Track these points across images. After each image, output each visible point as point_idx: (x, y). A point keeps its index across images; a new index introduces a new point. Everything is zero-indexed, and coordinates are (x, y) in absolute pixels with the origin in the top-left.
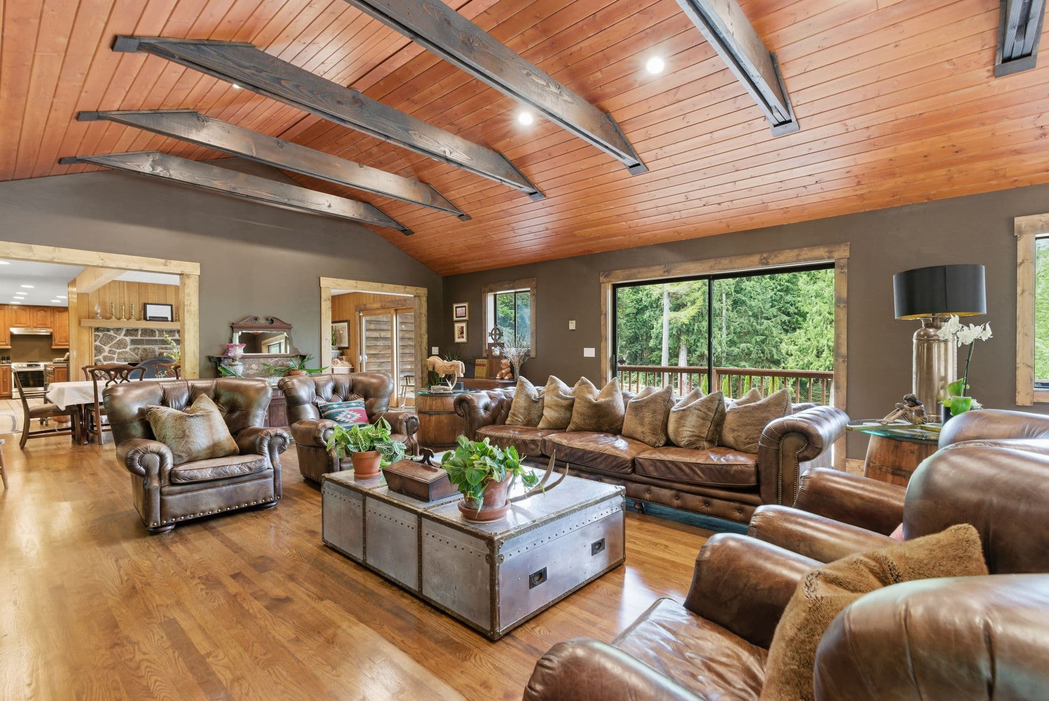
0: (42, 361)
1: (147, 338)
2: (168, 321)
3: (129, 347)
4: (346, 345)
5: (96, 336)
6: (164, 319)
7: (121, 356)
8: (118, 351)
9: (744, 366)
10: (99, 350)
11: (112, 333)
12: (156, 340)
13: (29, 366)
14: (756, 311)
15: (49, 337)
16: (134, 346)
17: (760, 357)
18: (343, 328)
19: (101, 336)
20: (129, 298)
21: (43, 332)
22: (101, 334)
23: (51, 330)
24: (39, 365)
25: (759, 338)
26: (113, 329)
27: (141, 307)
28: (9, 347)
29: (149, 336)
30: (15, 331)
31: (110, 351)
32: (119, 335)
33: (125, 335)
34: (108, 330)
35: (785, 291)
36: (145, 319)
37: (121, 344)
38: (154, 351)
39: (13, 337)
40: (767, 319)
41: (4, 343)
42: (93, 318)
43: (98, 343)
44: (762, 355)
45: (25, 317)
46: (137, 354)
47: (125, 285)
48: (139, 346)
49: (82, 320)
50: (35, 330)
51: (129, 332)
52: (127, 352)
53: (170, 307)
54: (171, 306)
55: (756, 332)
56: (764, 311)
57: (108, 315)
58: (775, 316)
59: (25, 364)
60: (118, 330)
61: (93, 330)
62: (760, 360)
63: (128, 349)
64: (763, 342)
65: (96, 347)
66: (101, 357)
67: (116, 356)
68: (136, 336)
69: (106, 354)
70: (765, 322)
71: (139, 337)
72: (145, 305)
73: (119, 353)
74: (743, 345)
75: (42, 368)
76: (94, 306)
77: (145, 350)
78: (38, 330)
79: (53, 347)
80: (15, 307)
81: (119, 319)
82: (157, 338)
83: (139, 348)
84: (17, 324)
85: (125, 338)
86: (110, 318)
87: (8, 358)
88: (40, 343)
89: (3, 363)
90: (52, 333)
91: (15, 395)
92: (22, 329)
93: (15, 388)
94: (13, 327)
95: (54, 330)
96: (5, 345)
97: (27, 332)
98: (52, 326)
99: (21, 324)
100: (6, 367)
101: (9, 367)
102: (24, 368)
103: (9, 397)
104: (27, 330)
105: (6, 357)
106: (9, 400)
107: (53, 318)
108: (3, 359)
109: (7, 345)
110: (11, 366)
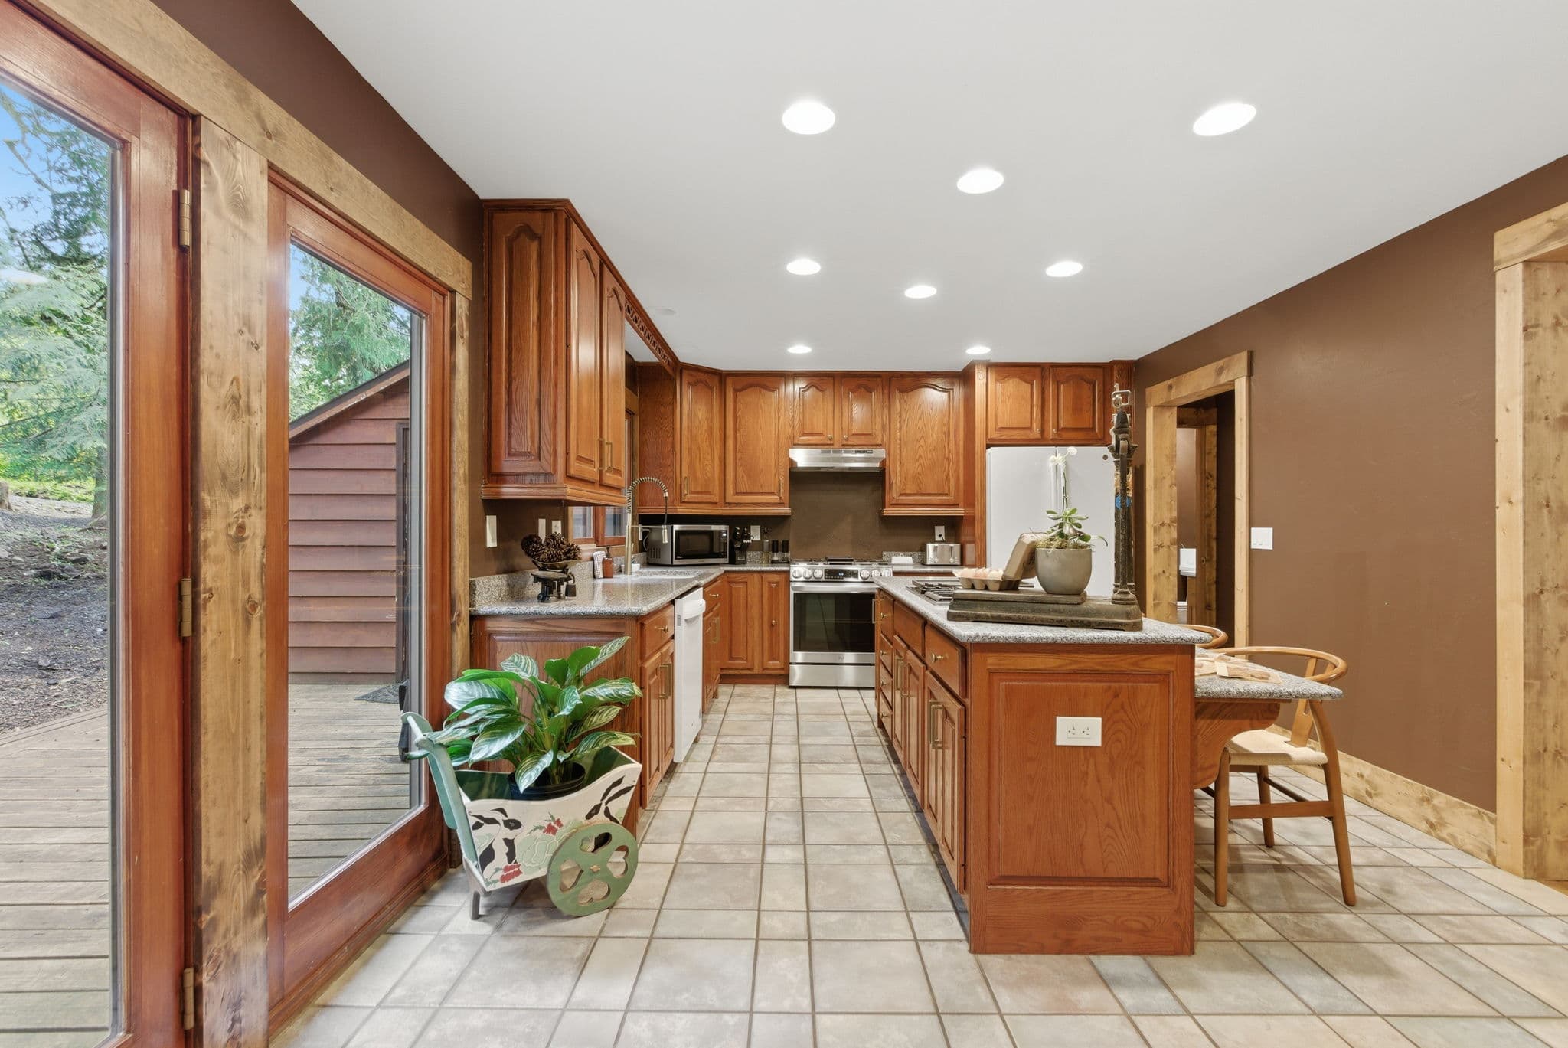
0: (862, 560)
13: (831, 575)
15: (875, 479)
21: (864, 461)
23: (880, 453)
28: (785, 511)
30: (802, 458)
39: (799, 478)
41: (775, 499)
45: (823, 413)
59: (820, 569)
75: (858, 586)
78: (851, 454)
79: (889, 511)
80: (801, 382)
84: (805, 438)
87: (785, 548)
88: (858, 499)
89: (773, 562)
90: (883, 462)
91: (797, 675)
92: (816, 452)
93: (798, 648)
94: (796, 445)
95: (889, 454)
96: (773, 501)
97: (828, 460)
98: (886, 439)
99: (812, 434)
100: (776, 578)
101: (783, 576)
102: (818, 581)
103: (782, 678)
104: (826, 456)
105: (780, 542)
106: (780, 690)
107: (886, 411)
108: (774, 548)
109: (781, 504)
110: (788, 572)
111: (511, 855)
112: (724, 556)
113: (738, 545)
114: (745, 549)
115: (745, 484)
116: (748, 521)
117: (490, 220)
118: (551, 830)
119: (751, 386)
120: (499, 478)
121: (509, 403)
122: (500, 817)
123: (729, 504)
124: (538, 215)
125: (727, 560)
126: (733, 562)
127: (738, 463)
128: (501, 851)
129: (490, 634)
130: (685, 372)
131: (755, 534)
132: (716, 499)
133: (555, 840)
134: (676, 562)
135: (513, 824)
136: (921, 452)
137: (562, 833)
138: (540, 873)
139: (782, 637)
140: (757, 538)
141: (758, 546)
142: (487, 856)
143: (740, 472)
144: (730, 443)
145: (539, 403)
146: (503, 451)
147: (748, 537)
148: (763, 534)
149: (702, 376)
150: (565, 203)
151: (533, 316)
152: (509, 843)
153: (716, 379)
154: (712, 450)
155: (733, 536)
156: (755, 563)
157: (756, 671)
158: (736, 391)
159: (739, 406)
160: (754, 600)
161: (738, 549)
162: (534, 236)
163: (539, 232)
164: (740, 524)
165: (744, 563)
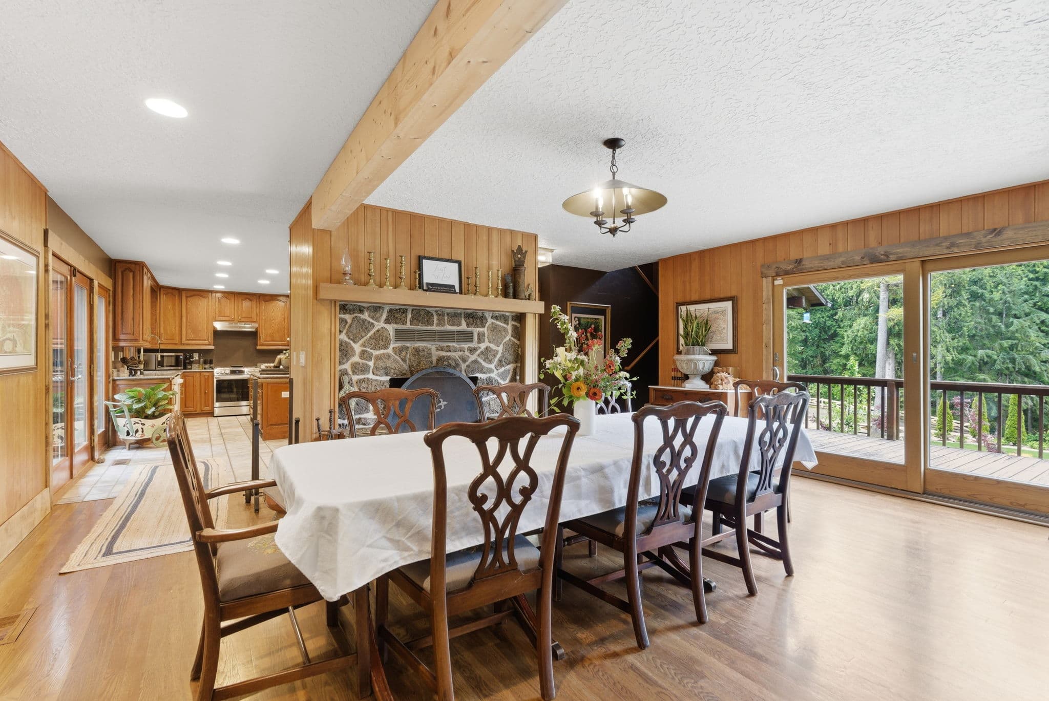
0: (247, 366)
1: (419, 327)
2: (455, 292)
3: (392, 346)
4: (729, 346)
5: (342, 320)
6: (447, 289)
7: (381, 364)
8: (376, 353)
9: (984, 380)
10: (345, 351)
11: (366, 316)
12: (434, 332)
13: (233, 372)
14: (1000, 306)
15: (254, 335)
16: (399, 344)
17: (1008, 368)
18: (724, 312)
19: (349, 321)
20: (395, 243)
21: (248, 328)
22: (348, 317)
23: (256, 325)
24: (242, 372)
25: (1006, 344)
26: (368, 308)
27: (414, 262)
28: (212, 347)
29: (424, 324)
30: (219, 326)
31: (363, 353)
32: (378, 320)
33: (387, 321)
34: (361, 310)
35: (1042, 280)
36: (421, 287)
37: (380, 340)
38: (430, 355)
39: (217, 334)
40: (1016, 317)
41: (206, 342)
42: (339, 282)
43: (343, 337)
44: (1010, 366)
45: (229, 307)
46: (404, 360)
47: (390, 214)
48: (408, 344)
49: (322, 285)
50: (239, 325)
51: (396, 314)
52: (389, 356)
53: (456, 265)
54: (459, 263)
55: (999, 335)
56: (1014, 307)
57: (362, 278)
58: (1027, 315)
59: (228, 370)
60: (376, 309)
61: (338, 308)
62: (1007, 372)
63: (390, 351)
64: (1012, 348)
65: (342, 343)
66: (347, 366)
67: (371, 364)
68: (404, 323)
69: (356, 359)
70: (1015, 321)
71: (408, 326)
72: (420, 259)
73: (378, 358)
74: (981, 353)
75: (245, 376)
76: (340, 259)
77: (417, 351)
78: (242, 325)
79: (259, 348)
80: (219, 295)
81: (381, 286)
82: (434, 328)
83: (407, 348)
84: (220, 317)
85: (388, 326)
86: (366, 284)
87: (211, 362)
88: (245, 343)
89: (205, 369)
90: (257, 328)
91: (217, 412)
92: (226, 323)
93: (217, 401)
94: (216, 321)
95: (259, 325)
96: (207, 344)
97: (231, 327)
98: (258, 319)
99: (224, 316)
100: (207, 374)
101: (211, 373)
102: (227, 375)
103: (211, 414)
104: (231, 325)
105: (209, 360)
106: (210, 419)
107: (258, 309)
108: (205, 362)
109: (209, 344)
110: (213, 372)
111: (143, 432)
112: (181, 366)
113: (188, 361)
114: (191, 363)
115: (192, 336)
116: (192, 351)
117: (115, 265)
118: (152, 426)
119: (194, 295)
120: (119, 340)
121: (122, 319)
122: (140, 422)
123: (184, 344)
124: (133, 265)
125: (182, 368)
126: (185, 368)
127: (188, 327)
128: (140, 431)
129: (117, 385)
130: (162, 290)
131: (196, 356)
132: (177, 342)
133: (154, 429)
134: (157, 369)
135: (144, 425)
136: (273, 325)
137: (155, 428)
138: (150, 437)
139: (210, 397)
140: (197, 358)
141: (198, 362)
142: (137, 431)
143: (189, 331)
144: (184, 319)
145: (133, 319)
146: (120, 332)
147: (193, 358)
148: (200, 357)
149: (170, 291)
150: (142, 262)
151: (132, 294)
152: (142, 429)
153: (176, 293)
154: (175, 322)
155: (186, 358)
156: (196, 368)
157: (198, 412)
158: (187, 297)
159: (189, 303)
160: (197, 384)
161: (188, 363)
162: (131, 271)
163: (133, 270)
164: (189, 353)
165: (191, 369)
